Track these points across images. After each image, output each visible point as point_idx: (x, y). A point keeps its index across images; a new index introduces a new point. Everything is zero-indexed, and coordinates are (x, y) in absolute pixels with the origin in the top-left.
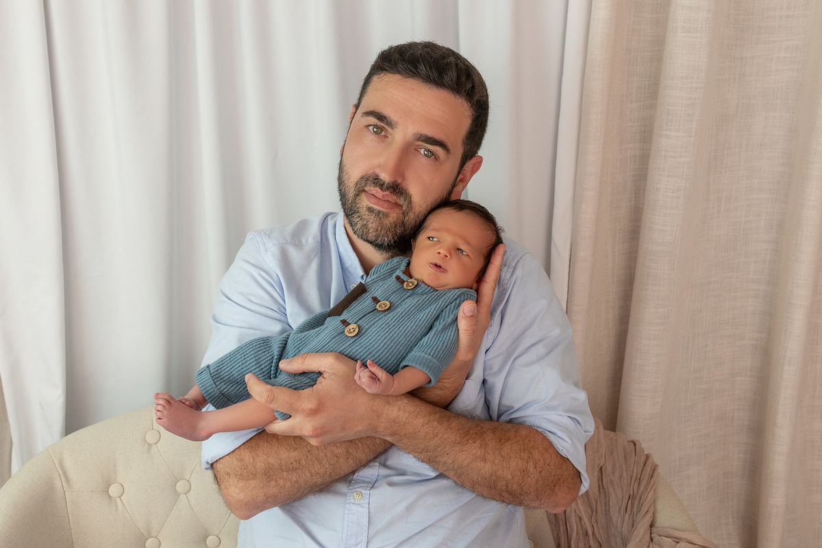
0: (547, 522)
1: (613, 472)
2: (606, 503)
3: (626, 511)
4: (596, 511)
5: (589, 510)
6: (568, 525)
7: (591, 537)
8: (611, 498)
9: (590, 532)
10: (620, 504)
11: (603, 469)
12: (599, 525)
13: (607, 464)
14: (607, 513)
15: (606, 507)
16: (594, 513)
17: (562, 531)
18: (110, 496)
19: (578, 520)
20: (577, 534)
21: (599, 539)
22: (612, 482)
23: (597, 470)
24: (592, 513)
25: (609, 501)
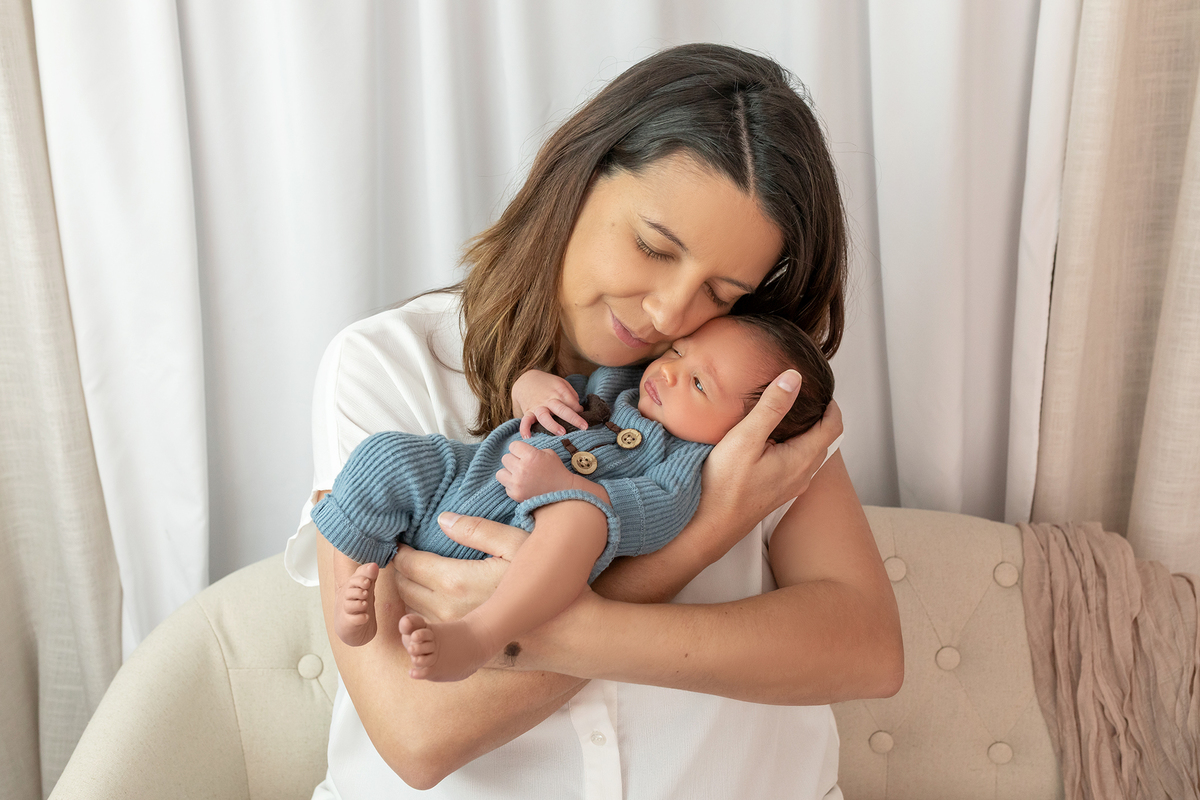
0: (1040, 714)
1: (1158, 627)
2: (1148, 680)
3: (1191, 692)
4: (1131, 694)
5: (1118, 693)
6: (1081, 718)
7: (1122, 738)
8: (1158, 672)
9: (1120, 729)
10: (1177, 680)
11: (1139, 621)
12: (1138, 718)
13: (1147, 613)
14: (1152, 696)
15: (1148, 685)
16: (1127, 698)
17: (1068, 729)
18: (300, 677)
19: (1099, 709)
20: (1098, 734)
21: (1139, 741)
22: (1157, 643)
23: (1129, 623)
24: (1124, 696)
25: (1155, 676)
